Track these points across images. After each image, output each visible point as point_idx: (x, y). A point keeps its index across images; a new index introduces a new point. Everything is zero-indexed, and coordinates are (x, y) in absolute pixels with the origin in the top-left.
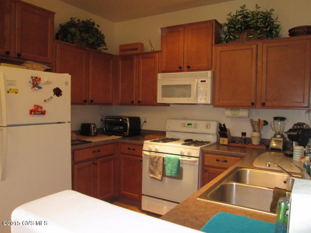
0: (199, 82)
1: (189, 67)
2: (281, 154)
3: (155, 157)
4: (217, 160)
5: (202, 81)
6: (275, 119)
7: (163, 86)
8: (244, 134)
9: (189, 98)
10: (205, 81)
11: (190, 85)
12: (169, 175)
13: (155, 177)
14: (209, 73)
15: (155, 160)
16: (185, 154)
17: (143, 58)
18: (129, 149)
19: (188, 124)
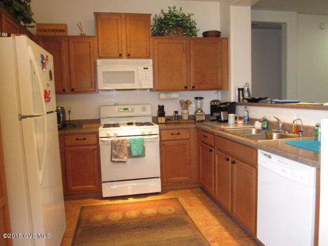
0: (142, 69)
1: (129, 55)
2: (216, 122)
3: (119, 141)
4: (172, 134)
5: (144, 68)
6: (196, 98)
7: (104, 73)
8: (176, 112)
9: (133, 84)
10: (147, 68)
11: (134, 72)
12: (137, 154)
13: (120, 160)
14: (151, 61)
15: (119, 144)
16: (146, 134)
17: (74, 42)
18: (77, 139)
19: (125, 109)
